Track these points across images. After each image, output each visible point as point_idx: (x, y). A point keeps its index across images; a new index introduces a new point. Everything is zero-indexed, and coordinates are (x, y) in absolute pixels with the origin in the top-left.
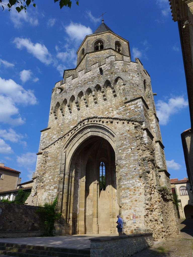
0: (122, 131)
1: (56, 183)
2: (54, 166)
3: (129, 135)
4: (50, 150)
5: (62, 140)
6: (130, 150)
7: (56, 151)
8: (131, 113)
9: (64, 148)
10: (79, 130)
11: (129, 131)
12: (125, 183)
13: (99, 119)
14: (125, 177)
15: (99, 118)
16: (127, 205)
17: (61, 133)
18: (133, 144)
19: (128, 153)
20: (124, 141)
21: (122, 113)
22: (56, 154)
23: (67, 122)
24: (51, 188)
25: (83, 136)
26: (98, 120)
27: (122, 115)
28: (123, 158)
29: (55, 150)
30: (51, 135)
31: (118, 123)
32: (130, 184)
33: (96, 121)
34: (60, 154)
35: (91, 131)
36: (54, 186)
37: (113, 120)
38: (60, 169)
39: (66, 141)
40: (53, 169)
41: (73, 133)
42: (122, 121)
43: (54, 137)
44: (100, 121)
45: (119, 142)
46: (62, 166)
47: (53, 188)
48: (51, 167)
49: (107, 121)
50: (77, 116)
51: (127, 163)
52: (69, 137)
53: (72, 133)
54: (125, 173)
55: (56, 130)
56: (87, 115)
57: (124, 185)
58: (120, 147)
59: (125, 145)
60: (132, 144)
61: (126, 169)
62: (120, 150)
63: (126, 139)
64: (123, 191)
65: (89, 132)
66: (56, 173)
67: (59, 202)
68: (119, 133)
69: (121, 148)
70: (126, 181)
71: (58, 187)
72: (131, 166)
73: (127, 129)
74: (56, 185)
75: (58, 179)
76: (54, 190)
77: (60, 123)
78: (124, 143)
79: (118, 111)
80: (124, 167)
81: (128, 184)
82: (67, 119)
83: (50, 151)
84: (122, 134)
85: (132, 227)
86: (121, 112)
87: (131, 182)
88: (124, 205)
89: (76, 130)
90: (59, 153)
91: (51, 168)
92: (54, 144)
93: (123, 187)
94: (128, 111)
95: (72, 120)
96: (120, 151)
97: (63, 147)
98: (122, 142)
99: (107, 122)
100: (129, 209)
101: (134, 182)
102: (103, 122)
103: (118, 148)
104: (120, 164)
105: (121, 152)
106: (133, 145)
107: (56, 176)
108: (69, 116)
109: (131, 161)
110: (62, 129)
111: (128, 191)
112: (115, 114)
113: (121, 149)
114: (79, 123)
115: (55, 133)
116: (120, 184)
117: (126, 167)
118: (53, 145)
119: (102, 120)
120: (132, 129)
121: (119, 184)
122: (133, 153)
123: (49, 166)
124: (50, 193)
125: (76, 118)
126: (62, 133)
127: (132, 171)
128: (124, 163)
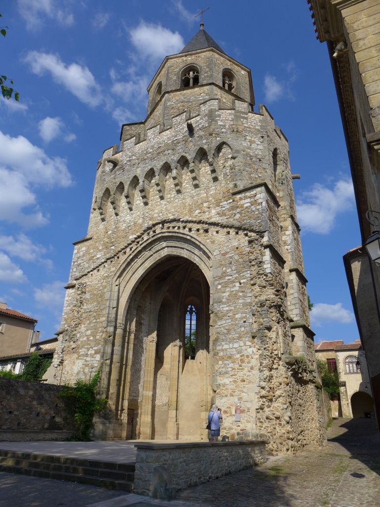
0: (225, 248)
1: (99, 344)
2: (96, 312)
3: (236, 257)
4: (90, 280)
5: (113, 262)
6: (237, 284)
7: (102, 283)
8: (243, 215)
9: (116, 278)
10: (145, 244)
11: (237, 248)
12: (226, 347)
13: (184, 224)
14: (226, 337)
15: (183, 222)
16: (227, 389)
17: (112, 248)
18: (244, 274)
19: (233, 291)
20: (227, 268)
21: (227, 214)
22: (101, 288)
23: (124, 228)
24: (89, 352)
25: (152, 255)
26: (181, 226)
27: (226, 217)
28: (223, 300)
29: (98, 281)
30: (92, 251)
31: (217, 232)
32: (234, 350)
33: (177, 228)
34: (108, 288)
35: (168, 247)
36: (96, 348)
37: (210, 227)
38: (108, 317)
39: (120, 265)
40: (94, 317)
41: (133, 249)
42: (226, 230)
43: (98, 256)
44: (184, 228)
45: (219, 269)
46: (110, 312)
47: (93, 352)
48: (91, 313)
49: (198, 228)
50: (142, 216)
51: (231, 310)
52: (126, 256)
53: (131, 250)
54: (227, 328)
55: (102, 242)
56: (160, 215)
57: (223, 350)
58: (220, 278)
59: (228, 276)
60: (241, 275)
61: (227, 321)
62: (219, 284)
63: (231, 263)
64: (220, 362)
65: (164, 248)
66: (101, 325)
67: (104, 379)
68: (219, 253)
69: (221, 282)
70: (226, 344)
71: (102, 351)
72: (237, 316)
73: (234, 244)
74: (100, 346)
75: (104, 336)
76: (95, 356)
77: (110, 230)
78: (228, 271)
79: (218, 209)
80: (225, 318)
81: (230, 348)
82: (124, 221)
83: (90, 283)
84: (224, 255)
85: (232, 429)
86: (226, 211)
87: (236, 345)
88: (222, 388)
89: (140, 243)
90: (105, 287)
91: (90, 315)
92: (98, 269)
93: (221, 354)
94: (238, 210)
95: (132, 223)
96: (219, 287)
97: (115, 275)
98: (224, 269)
99: (198, 230)
100: (229, 395)
101: (241, 346)
102: (190, 230)
103: (216, 280)
104: (218, 311)
105: (220, 289)
106: (243, 276)
107: (100, 329)
108: (128, 216)
109: (238, 307)
110: (113, 241)
111: (230, 361)
112: (213, 214)
113: (222, 283)
114: (145, 231)
115: (100, 248)
116: (216, 349)
117: (229, 316)
118: (96, 271)
119: (189, 225)
120: (243, 245)
121: (214, 348)
122: (243, 292)
123: (87, 310)
124: (88, 361)
125: (141, 221)
126: (113, 248)
127: (239, 326)
128: (224, 309)
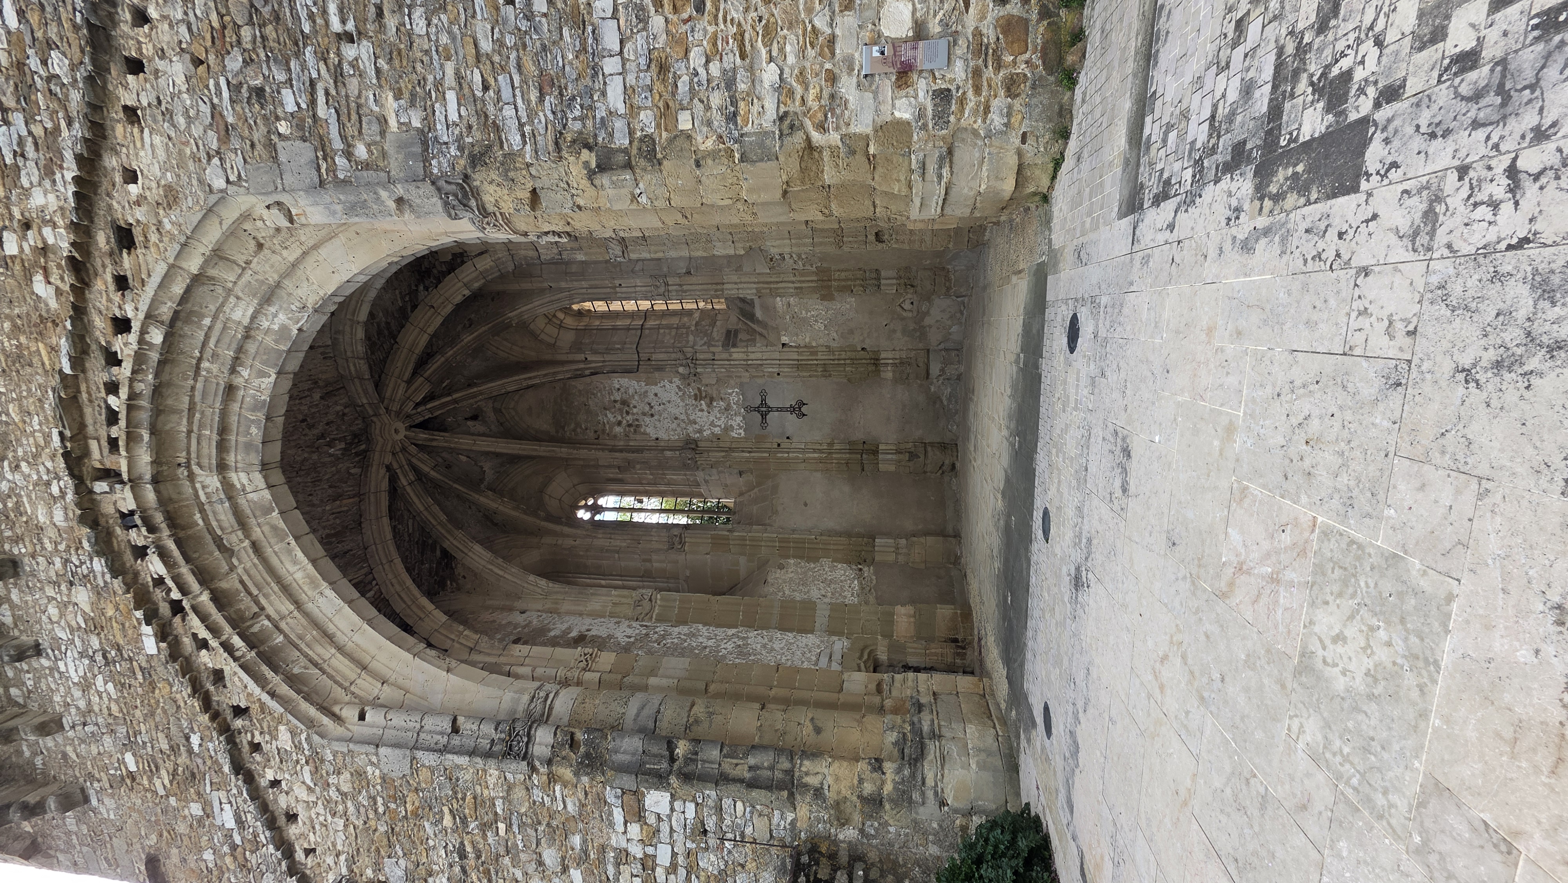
0: (197, 130)
1: (601, 800)
2: (464, 820)
3: (234, 62)
4: (330, 860)
5: (258, 739)
6: (349, 51)
7: (344, 795)
8: (53, 32)
9: (325, 720)
10: (185, 570)
11: (197, 62)
12: (615, 98)
13: (95, 362)
14: (573, 98)
15: (78, 361)
16: (802, 76)
17: (196, 748)
18: (303, 14)
19: (378, 71)
20: (279, 112)
21: (49, 125)
22: (363, 799)
23: (110, 686)
24: (637, 851)
25: (254, 545)
26: (105, 377)
27: (63, 124)
28: (416, 123)
29: (334, 815)
30: (208, 856)
31: (131, 176)
32: (629, 46)
33: (112, 401)
34: (361, 760)
37: (101, 212)
38: (488, 755)
39: (265, 697)
40: (484, 827)
41: (203, 633)
42: (120, 131)
43: (231, 824)
44: (113, 360)
45: (282, 158)
46: (470, 743)
47: (634, 830)
48: (469, 849)
49: (109, 278)
50: (63, 587)
51: (459, 78)
52: (230, 668)
53: (203, 644)
54: (534, 96)
55: (173, 801)
56: (55, 490)
57: (633, 110)
58: (323, 144)
59: (313, 103)
60: (307, 29)
61: (506, 94)
62: (348, 154)
63: (259, 92)
64: (684, 122)
65: (228, 487)
66: (519, 793)
67: (751, 768)
68: (216, 161)
69: (338, 144)
70: (604, 94)
71: (628, 782)
72: (486, 46)
73: (180, 80)
74: (610, 795)
75: (567, 773)
76: (651, 820)
77: (122, 762)
78: (291, 107)
79: (29, 174)
80: (491, 109)
81: (623, 73)
82: (86, 686)
83: (343, 858)
84: (226, 132)
85: (978, 33)
86: (38, 131)
87: (611, 40)
88: (795, 107)
89: (175, 595)
90: (359, 774)
91: (478, 857)
92: (282, 821)
93: (647, 119)
94: (34, 63)
95: (95, 642)
96: (361, 151)
97: (310, 723)
98: (283, 127)
99: (122, 283)
100: (828, 66)
101: (615, 10)
102: (122, 325)
103: (332, 169)
104: (461, 148)
105: (368, 146)
106: (311, 17)
107: (537, 795)
108: (61, 664)
109: (444, 39)
110: (165, 746)
111: (680, 68)
112: (51, 197)
113: (343, 137)
114: (116, 569)
115: (196, 809)
116: (625, 151)
117: (486, 88)
118: (293, 831)
119: (100, 325)
120: (183, 29)
121: (621, 158)
122: (380, 14)
123: (457, 869)
124: (674, 855)
125: (82, 596)
126: (195, 740)
127: (524, 25)
128: (453, 116)
